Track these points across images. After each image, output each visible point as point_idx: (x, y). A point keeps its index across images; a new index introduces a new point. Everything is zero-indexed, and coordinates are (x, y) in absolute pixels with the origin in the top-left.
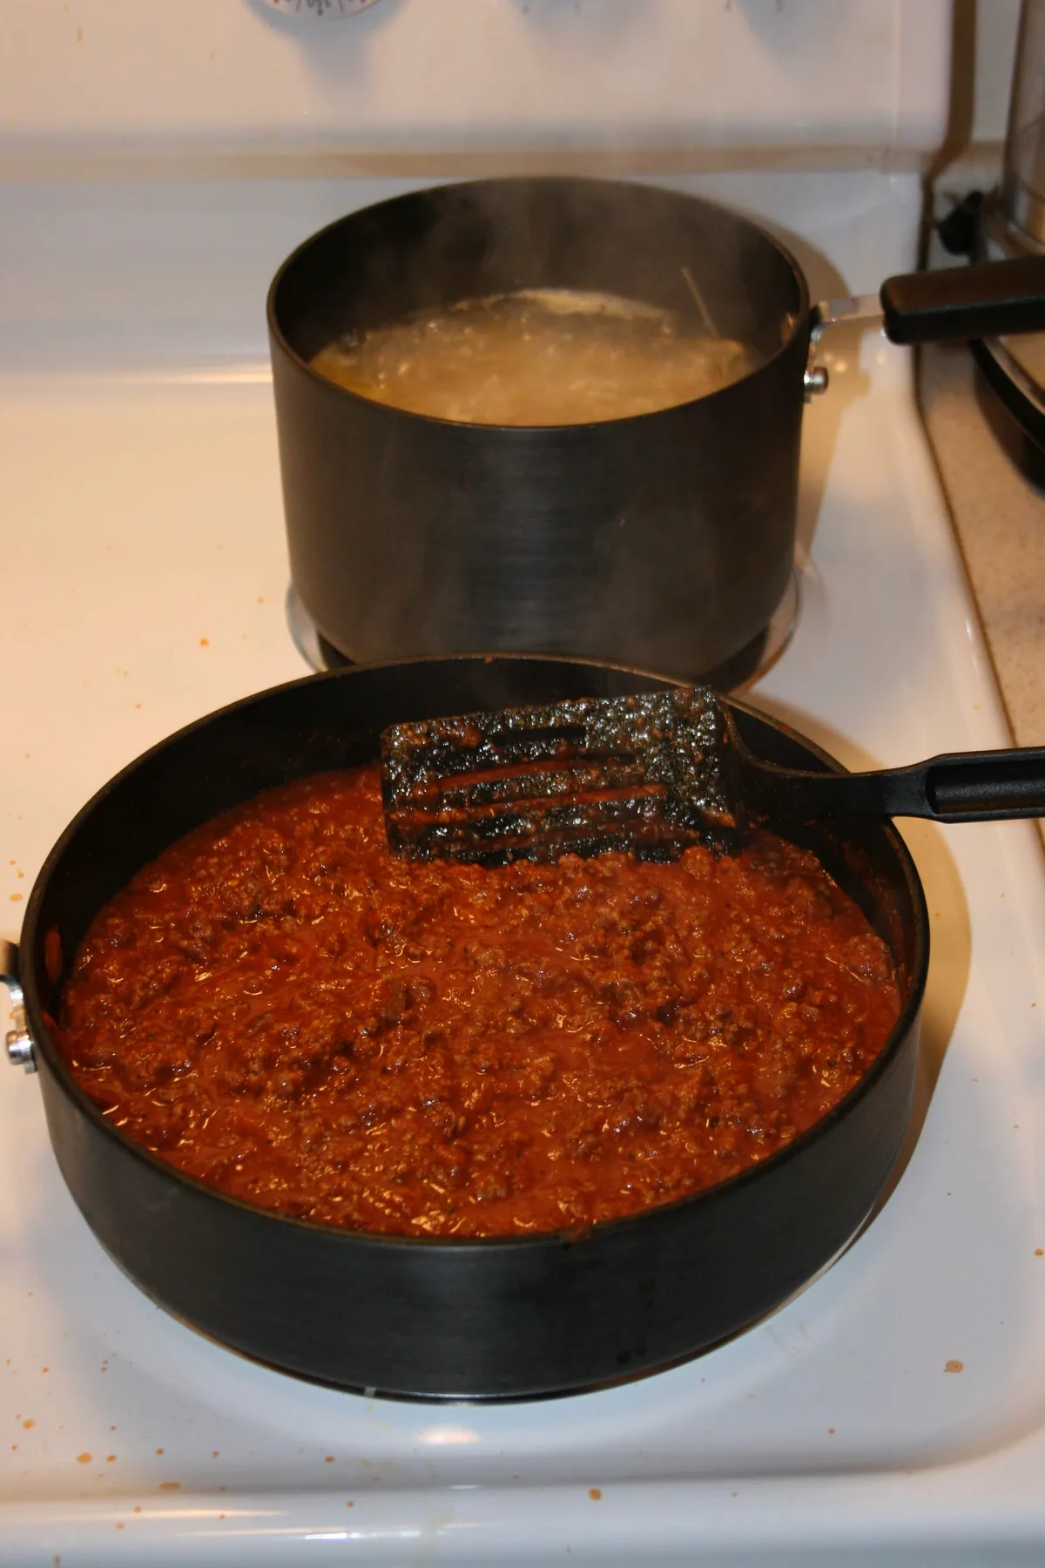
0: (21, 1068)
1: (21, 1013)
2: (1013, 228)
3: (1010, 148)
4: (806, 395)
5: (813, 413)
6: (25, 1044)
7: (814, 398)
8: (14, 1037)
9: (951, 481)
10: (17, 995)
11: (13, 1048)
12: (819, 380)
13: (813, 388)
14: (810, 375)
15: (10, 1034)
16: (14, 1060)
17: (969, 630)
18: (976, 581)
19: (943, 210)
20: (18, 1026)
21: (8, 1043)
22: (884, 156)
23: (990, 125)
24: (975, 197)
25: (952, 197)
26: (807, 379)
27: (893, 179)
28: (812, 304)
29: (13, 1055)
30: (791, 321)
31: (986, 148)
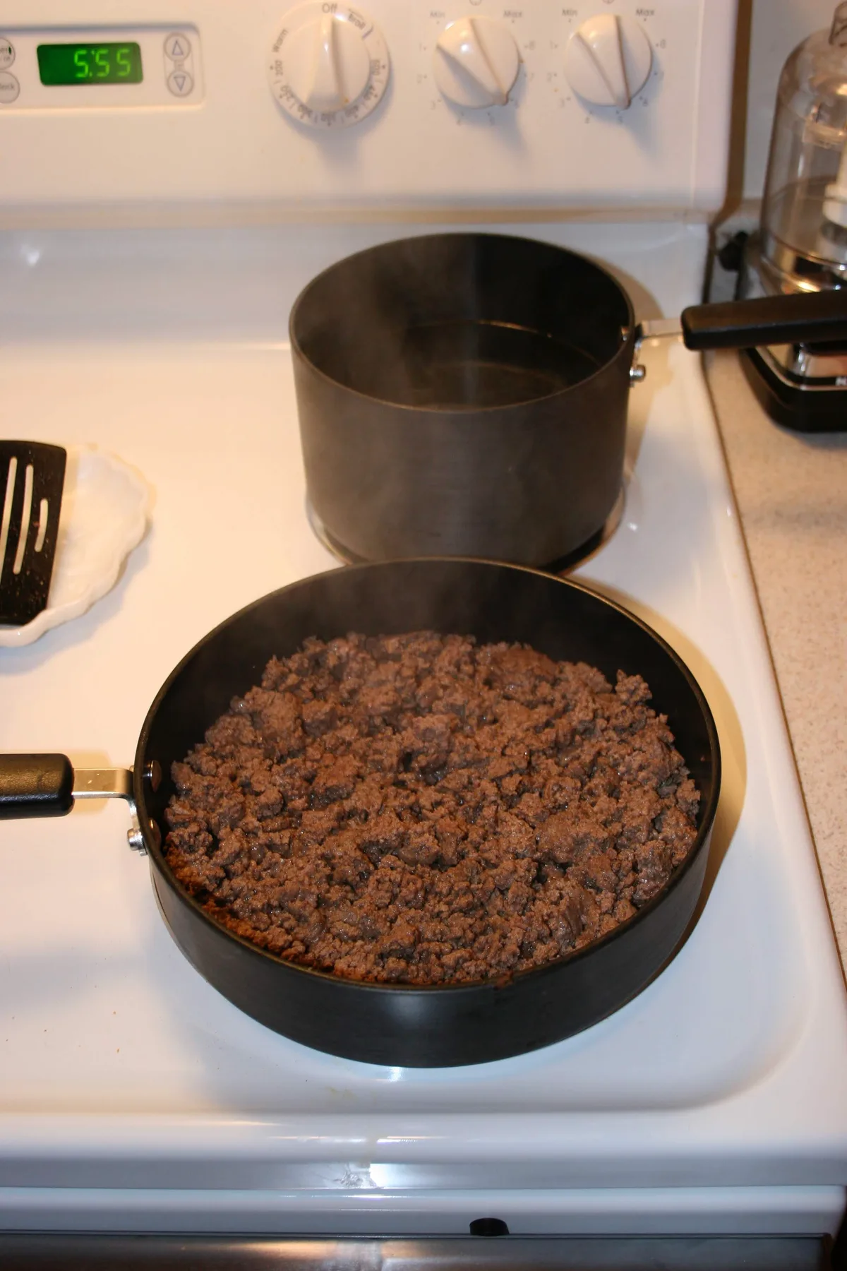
0: (138, 853)
1: (136, 819)
2: (765, 260)
3: (765, 204)
4: (631, 383)
5: (636, 394)
6: (138, 837)
7: (637, 384)
8: (132, 834)
9: (722, 416)
10: (133, 810)
11: (132, 840)
12: (639, 373)
13: (636, 378)
14: (634, 371)
15: (130, 831)
16: (133, 848)
17: (729, 512)
18: (737, 485)
19: (721, 243)
20: (134, 826)
21: (129, 837)
22: (684, 214)
23: (753, 189)
24: (742, 236)
25: (727, 235)
26: (632, 373)
27: (691, 228)
28: (637, 323)
29: (132, 845)
30: (624, 332)
31: (751, 202)
